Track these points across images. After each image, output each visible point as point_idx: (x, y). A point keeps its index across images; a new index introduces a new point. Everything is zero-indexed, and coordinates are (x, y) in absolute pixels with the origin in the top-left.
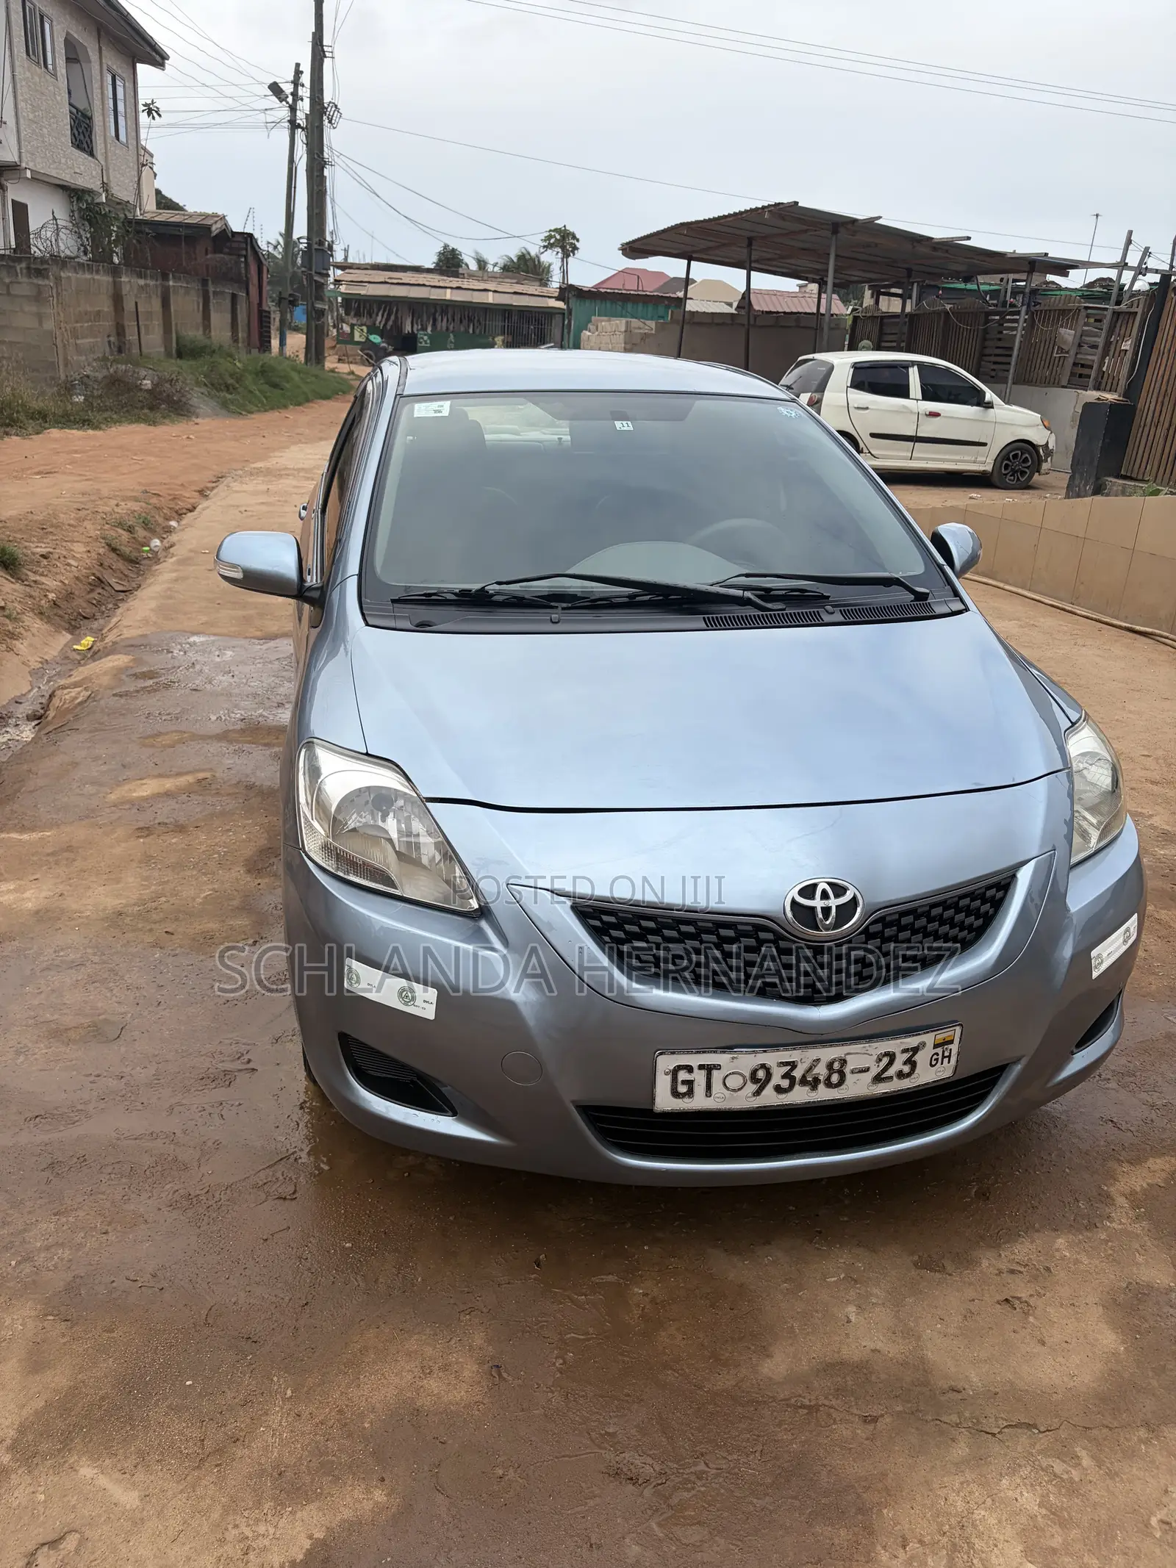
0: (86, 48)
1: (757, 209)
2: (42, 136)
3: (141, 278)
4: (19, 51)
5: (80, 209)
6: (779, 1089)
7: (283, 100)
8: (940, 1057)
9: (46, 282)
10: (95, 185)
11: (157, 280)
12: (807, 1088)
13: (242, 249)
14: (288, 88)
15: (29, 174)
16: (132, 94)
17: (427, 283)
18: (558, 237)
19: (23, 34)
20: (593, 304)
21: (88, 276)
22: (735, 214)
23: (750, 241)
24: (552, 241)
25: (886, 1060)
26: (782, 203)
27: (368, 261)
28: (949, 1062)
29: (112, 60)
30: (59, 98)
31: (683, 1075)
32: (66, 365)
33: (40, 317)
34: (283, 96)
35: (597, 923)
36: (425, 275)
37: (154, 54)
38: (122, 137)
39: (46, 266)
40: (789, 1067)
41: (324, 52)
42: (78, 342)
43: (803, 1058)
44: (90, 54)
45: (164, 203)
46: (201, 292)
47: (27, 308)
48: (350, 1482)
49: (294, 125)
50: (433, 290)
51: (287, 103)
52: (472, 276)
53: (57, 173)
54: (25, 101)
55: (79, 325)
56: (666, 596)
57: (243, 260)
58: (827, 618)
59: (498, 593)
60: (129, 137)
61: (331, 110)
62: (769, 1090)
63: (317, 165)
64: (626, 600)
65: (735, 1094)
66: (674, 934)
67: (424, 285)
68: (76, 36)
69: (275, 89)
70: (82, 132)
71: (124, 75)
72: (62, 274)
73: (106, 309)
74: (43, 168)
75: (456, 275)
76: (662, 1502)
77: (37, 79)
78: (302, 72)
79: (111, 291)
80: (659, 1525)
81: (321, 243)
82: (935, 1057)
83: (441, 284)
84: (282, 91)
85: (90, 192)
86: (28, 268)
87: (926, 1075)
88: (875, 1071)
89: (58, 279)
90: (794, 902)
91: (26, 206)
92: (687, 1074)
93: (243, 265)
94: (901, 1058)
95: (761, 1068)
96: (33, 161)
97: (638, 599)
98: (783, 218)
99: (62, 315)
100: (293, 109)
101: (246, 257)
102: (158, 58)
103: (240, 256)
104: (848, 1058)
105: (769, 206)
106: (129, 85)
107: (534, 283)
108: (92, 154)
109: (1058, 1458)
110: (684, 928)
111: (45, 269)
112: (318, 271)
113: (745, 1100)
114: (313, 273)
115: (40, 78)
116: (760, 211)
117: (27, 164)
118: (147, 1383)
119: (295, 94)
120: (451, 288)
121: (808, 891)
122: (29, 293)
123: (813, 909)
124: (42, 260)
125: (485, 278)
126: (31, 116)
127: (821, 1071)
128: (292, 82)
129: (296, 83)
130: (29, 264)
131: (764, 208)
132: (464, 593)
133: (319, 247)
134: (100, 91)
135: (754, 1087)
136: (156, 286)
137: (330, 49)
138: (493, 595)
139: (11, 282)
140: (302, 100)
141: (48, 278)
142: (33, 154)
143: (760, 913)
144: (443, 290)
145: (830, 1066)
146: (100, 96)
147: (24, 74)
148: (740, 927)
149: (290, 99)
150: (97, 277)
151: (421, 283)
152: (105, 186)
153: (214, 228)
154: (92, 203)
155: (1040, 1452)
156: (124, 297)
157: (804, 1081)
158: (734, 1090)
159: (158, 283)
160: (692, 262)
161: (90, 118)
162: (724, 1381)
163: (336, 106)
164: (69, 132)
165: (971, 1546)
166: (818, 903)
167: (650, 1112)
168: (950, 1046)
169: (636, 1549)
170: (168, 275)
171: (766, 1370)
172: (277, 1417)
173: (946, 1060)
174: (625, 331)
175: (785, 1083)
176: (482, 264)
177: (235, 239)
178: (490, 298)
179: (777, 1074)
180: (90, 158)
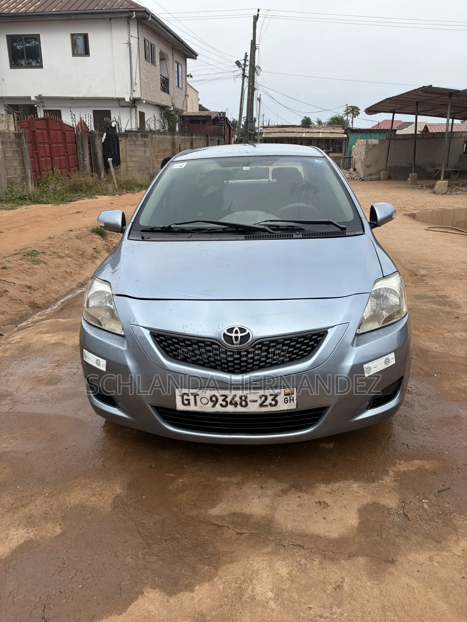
0: (167, 54)
1: (416, 90)
2: (150, 88)
3: (183, 136)
4: (142, 58)
5: (164, 113)
6: (221, 405)
7: (241, 67)
8: (289, 399)
9: (147, 139)
10: (169, 104)
11: (189, 136)
12: (233, 406)
13: (223, 123)
14: (242, 62)
15: (144, 102)
16: (185, 70)
17: (296, 131)
18: (351, 109)
19: (144, 52)
20: (358, 135)
21: (163, 136)
22: (407, 93)
23: (417, 103)
24: (349, 111)
25: (263, 398)
26: (426, 86)
27: (276, 124)
28: (293, 402)
29: (177, 58)
30: (156, 73)
31: (185, 397)
32: (153, 168)
33: (145, 152)
34: (240, 66)
35: (158, 339)
36: (296, 128)
37: (193, 54)
38: (180, 86)
39: (147, 134)
40: (224, 397)
41: (255, 47)
42: (158, 160)
43: (230, 394)
44: (169, 57)
45: (201, 108)
46: (206, 140)
47: (141, 149)
48: (50, 524)
49: (244, 76)
50: (298, 133)
51: (242, 68)
52: (315, 127)
53: (155, 101)
54: (144, 75)
55: (158, 154)
56: (237, 229)
57: (223, 127)
58: (295, 236)
59: (175, 228)
60: (183, 86)
61: (257, 69)
62: (218, 405)
63: (252, 89)
64: (222, 230)
65: (205, 406)
66: (183, 344)
67: (295, 132)
68: (164, 51)
69: (238, 63)
70: (165, 85)
71: (182, 63)
72: (153, 136)
73: (169, 148)
74: (150, 99)
75: (309, 127)
76: (147, 547)
77: (149, 67)
78: (248, 56)
79: (171, 141)
80: (142, 554)
81: (252, 119)
82: (286, 399)
83: (302, 131)
84: (240, 63)
85: (167, 106)
86: (142, 135)
87: (283, 406)
88: (259, 402)
89: (152, 138)
90: (224, 334)
91: (144, 113)
92: (187, 397)
93: (223, 129)
94: (270, 398)
95: (213, 396)
96: (146, 97)
97: (226, 230)
98: (426, 92)
99: (152, 150)
100: (244, 70)
101: (224, 126)
102: (194, 56)
103: (222, 126)
104: (247, 395)
105: (420, 88)
106: (184, 67)
107: (340, 129)
108: (168, 93)
109: (305, 559)
110: (187, 342)
111: (148, 135)
112: (250, 129)
113: (209, 408)
114: (248, 130)
115: (150, 67)
116: (417, 90)
117: (144, 98)
118: (6, 485)
119: (245, 64)
120: (305, 132)
121: (230, 330)
122: (141, 144)
123: (232, 337)
124: (147, 132)
125: (320, 128)
126: (146, 81)
127: (237, 399)
128: (244, 60)
129: (245, 60)
130: (142, 133)
131: (418, 89)
132: (163, 228)
133: (250, 120)
134: (172, 70)
135: (212, 404)
136: (189, 138)
137: (257, 46)
138: (173, 228)
139: (136, 140)
140: (247, 66)
141: (148, 138)
142: (146, 94)
143: (213, 338)
144: (301, 133)
145: (241, 398)
146: (172, 72)
147: (144, 66)
148: (206, 343)
149: (243, 67)
150: (166, 136)
151: (294, 131)
152: (173, 105)
153: (212, 116)
154: (168, 111)
155: (299, 555)
156: (176, 143)
157: (231, 403)
158: (205, 404)
159: (190, 137)
160: (395, 114)
161: (168, 80)
162: (194, 513)
163: (259, 67)
164: (160, 86)
165: (251, 581)
166: (233, 335)
167: (175, 410)
168: (293, 396)
169: (130, 560)
170: (193, 134)
171: (211, 512)
172: (39, 501)
173: (292, 401)
174: (366, 144)
175: (224, 403)
176: (320, 123)
177: (221, 120)
178: (321, 135)
179: (220, 399)
180: (168, 94)
